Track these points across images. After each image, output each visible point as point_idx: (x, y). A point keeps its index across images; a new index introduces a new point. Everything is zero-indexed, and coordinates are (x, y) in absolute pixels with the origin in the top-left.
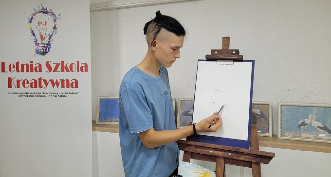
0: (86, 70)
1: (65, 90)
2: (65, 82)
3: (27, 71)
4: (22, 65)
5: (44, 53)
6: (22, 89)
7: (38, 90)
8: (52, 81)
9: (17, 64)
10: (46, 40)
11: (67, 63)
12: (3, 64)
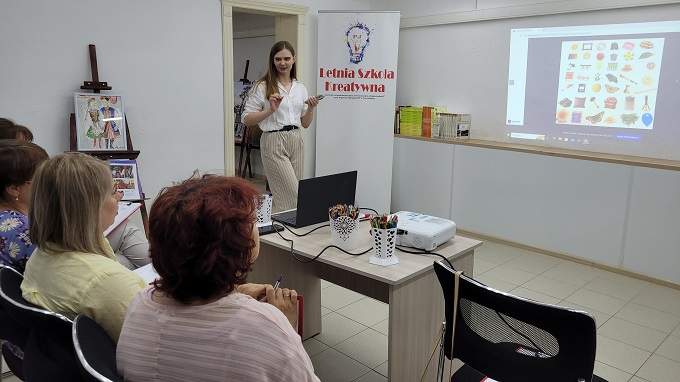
0: (392, 77)
1: (374, 93)
2: (374, 87)
3: (342, 77)
4: (339, 72)
5: (357, 62)
6: (337, 92)
7: (350, 93)
8: (363, 86)
9: (334, 70)
10: (360, 51)
11: (377, 71)
12: (322, 70)
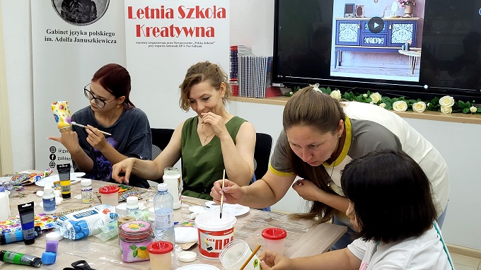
0: (224, 16)
1: (200, 39)
2: (200, 30)
3: (158, 17)
6: (152, 38)
8: (185, 29)
9: (147, 9)
11: (203, 8)
12: (130, 9)
